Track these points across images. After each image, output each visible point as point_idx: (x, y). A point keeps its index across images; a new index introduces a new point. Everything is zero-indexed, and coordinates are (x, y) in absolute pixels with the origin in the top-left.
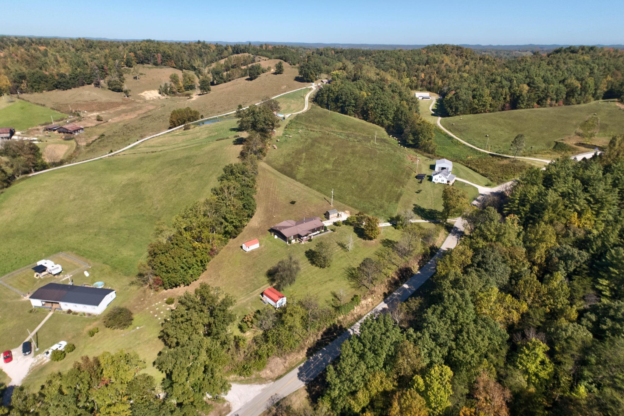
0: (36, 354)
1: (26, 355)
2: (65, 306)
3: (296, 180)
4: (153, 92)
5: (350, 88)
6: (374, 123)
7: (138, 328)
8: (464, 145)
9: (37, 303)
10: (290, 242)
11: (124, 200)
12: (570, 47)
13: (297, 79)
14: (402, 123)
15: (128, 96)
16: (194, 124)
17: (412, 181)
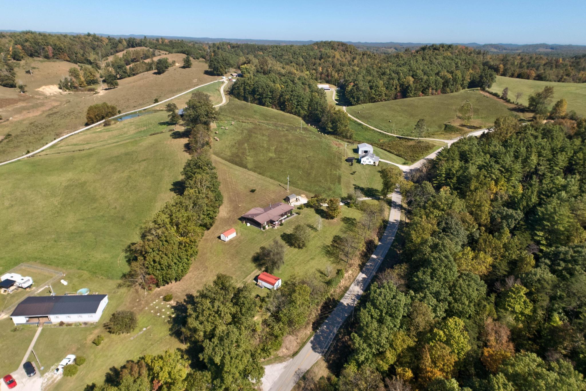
0: (42, 373)
1: (30, 376)
2: (55, 319)
3: (248, 169)
4: (52, 87)
5: (265, 81)
6: (291, 113)
7: (144, 329)
8: (373, 130)
9: (20, 320)
10: (264, 228)
11: (73, 202)
12: (433, 45)
13: (206, 73)
14: (318, 112)
15: (24, 92)
16: (114, 119)
17: (345, 165)
